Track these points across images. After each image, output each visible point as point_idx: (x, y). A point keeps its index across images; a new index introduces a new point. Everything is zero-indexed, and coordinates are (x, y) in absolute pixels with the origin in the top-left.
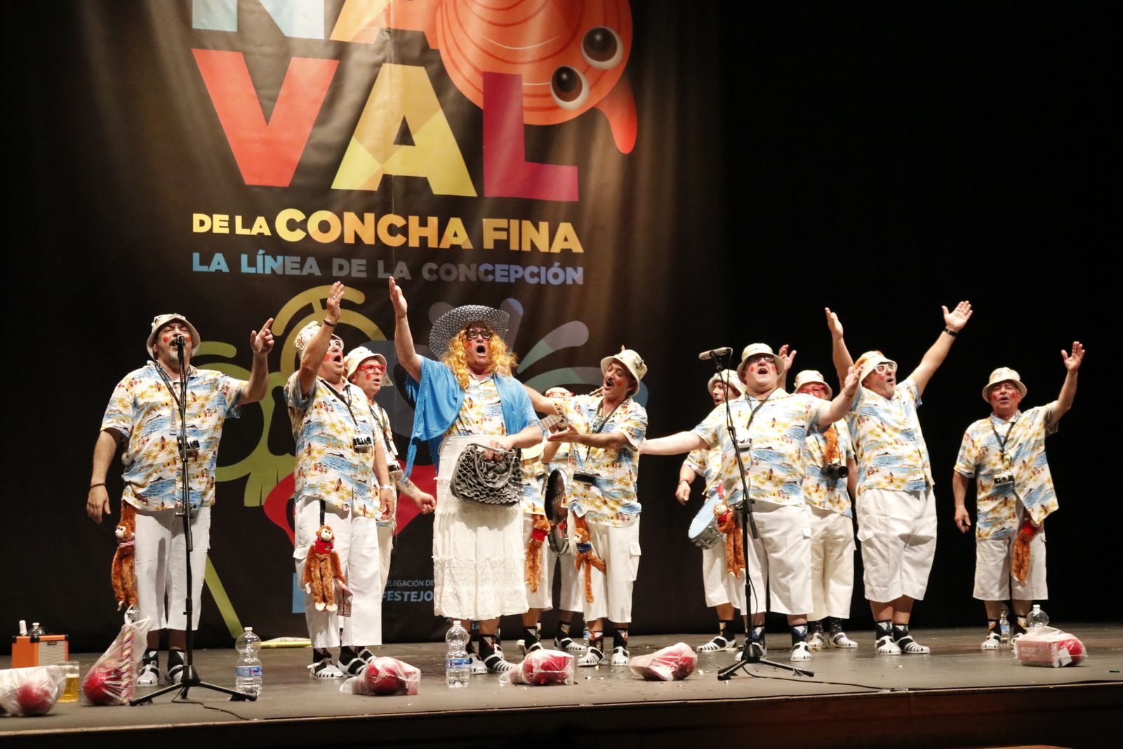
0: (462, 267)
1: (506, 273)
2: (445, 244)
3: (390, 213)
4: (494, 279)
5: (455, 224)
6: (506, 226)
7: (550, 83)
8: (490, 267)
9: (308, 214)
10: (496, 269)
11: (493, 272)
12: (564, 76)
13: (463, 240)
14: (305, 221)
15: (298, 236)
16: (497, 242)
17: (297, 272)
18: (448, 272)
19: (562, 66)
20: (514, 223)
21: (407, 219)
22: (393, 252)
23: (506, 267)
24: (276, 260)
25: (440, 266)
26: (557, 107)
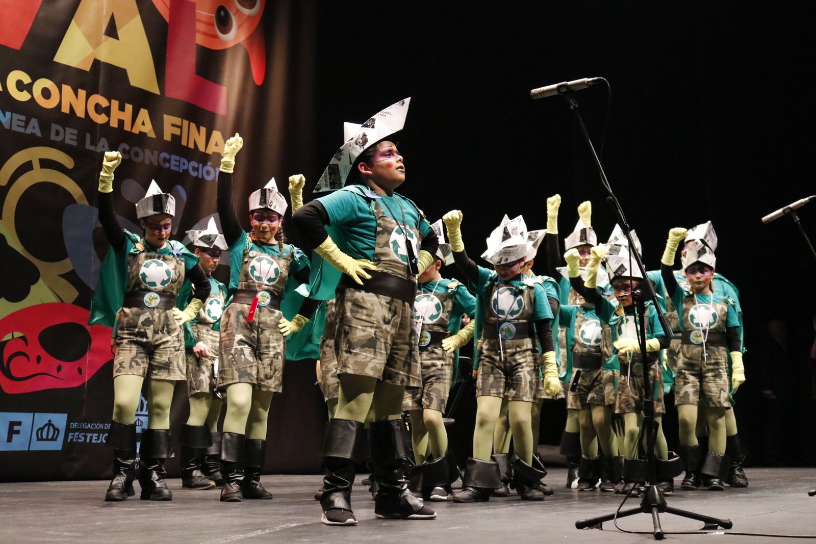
0: (147, 152)
1: (178, 164)
2: (136, 131)
3: (98, 93)
4: (170, 167)
5: (144, 114)
6: (180, 124)
7: (214, 15)
8: (167, 156)
9: (34, 79)
10: (172, 159)
11: (169, 161)
12: (222, 13)
13: (148, 129)
14: (31, 85)
15: (23, 97)
16: (173, 136)
17: (22, 130)
18: (137, 155)
19: (221, 5)
20: (186, 122)
21: (110, 102)
22: (98, 128)
23: (178, 158)
24: (4, 115)
25: (131, 147)
26: (216, 37)
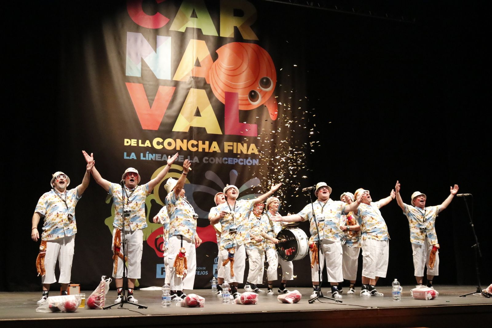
0: (217, 159)
1: (232, 161)
2: (211, 151)
3: (193, 140)
4: (228, 163)
5: (215, 144)
6: (232, 145)
7: (248, 96)
8: (226, 159)
9: (164, 140)
10: (229, 159)
11: (227, 161)
12: (253, 94)
13: (217, 149)
14: (163, 142)
15: (160, 147)
16: (229, 150)
17: (160, 160)
18: (212, 160)
19: (252, 90)
20: (235, 144)
21: (198, 142)
22: (193, 153)
23: (232, 159)
24: (153, 155)
25: (209, 158)
26: (250, 104)
